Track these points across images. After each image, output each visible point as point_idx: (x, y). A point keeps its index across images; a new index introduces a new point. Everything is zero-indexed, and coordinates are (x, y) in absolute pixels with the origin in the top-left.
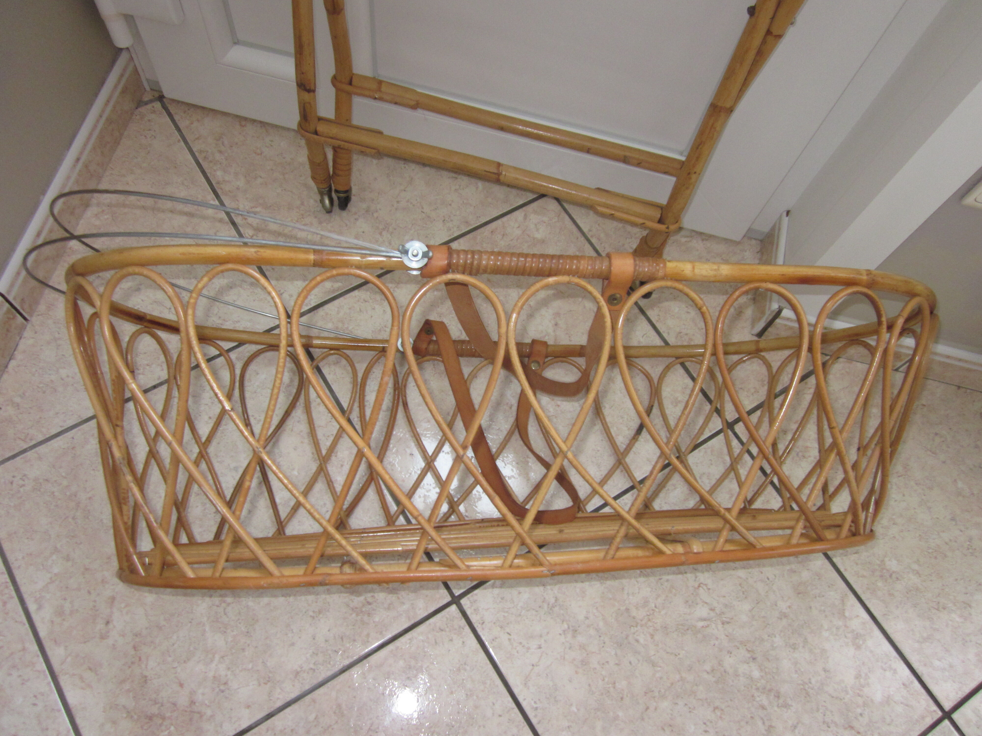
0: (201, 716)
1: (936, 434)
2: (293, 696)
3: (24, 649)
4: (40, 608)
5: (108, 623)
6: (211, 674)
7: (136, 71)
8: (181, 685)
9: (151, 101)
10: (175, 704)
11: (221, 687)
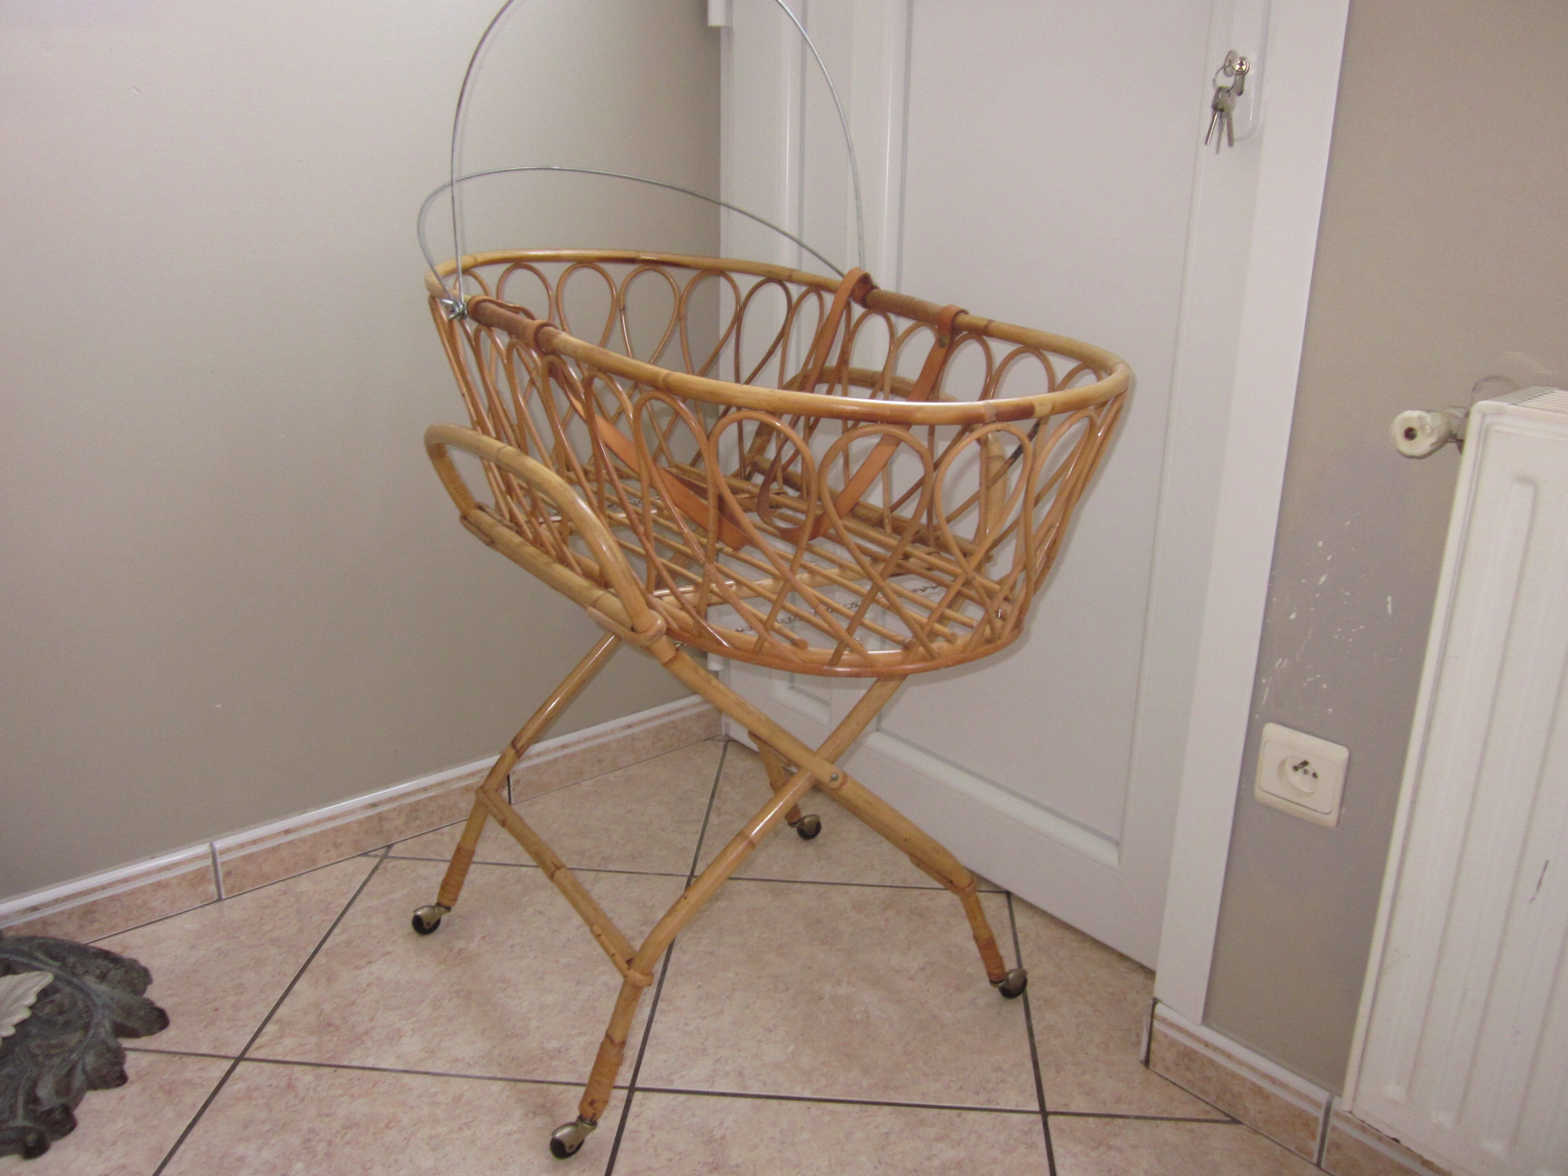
0: (361, 1044)
2: (436, 1071)
4: (342, 933)
5: (369, 963)
6: (398, 1026)
8: (371, 1020)
10: (354, 1027)
11: (396, 1036)
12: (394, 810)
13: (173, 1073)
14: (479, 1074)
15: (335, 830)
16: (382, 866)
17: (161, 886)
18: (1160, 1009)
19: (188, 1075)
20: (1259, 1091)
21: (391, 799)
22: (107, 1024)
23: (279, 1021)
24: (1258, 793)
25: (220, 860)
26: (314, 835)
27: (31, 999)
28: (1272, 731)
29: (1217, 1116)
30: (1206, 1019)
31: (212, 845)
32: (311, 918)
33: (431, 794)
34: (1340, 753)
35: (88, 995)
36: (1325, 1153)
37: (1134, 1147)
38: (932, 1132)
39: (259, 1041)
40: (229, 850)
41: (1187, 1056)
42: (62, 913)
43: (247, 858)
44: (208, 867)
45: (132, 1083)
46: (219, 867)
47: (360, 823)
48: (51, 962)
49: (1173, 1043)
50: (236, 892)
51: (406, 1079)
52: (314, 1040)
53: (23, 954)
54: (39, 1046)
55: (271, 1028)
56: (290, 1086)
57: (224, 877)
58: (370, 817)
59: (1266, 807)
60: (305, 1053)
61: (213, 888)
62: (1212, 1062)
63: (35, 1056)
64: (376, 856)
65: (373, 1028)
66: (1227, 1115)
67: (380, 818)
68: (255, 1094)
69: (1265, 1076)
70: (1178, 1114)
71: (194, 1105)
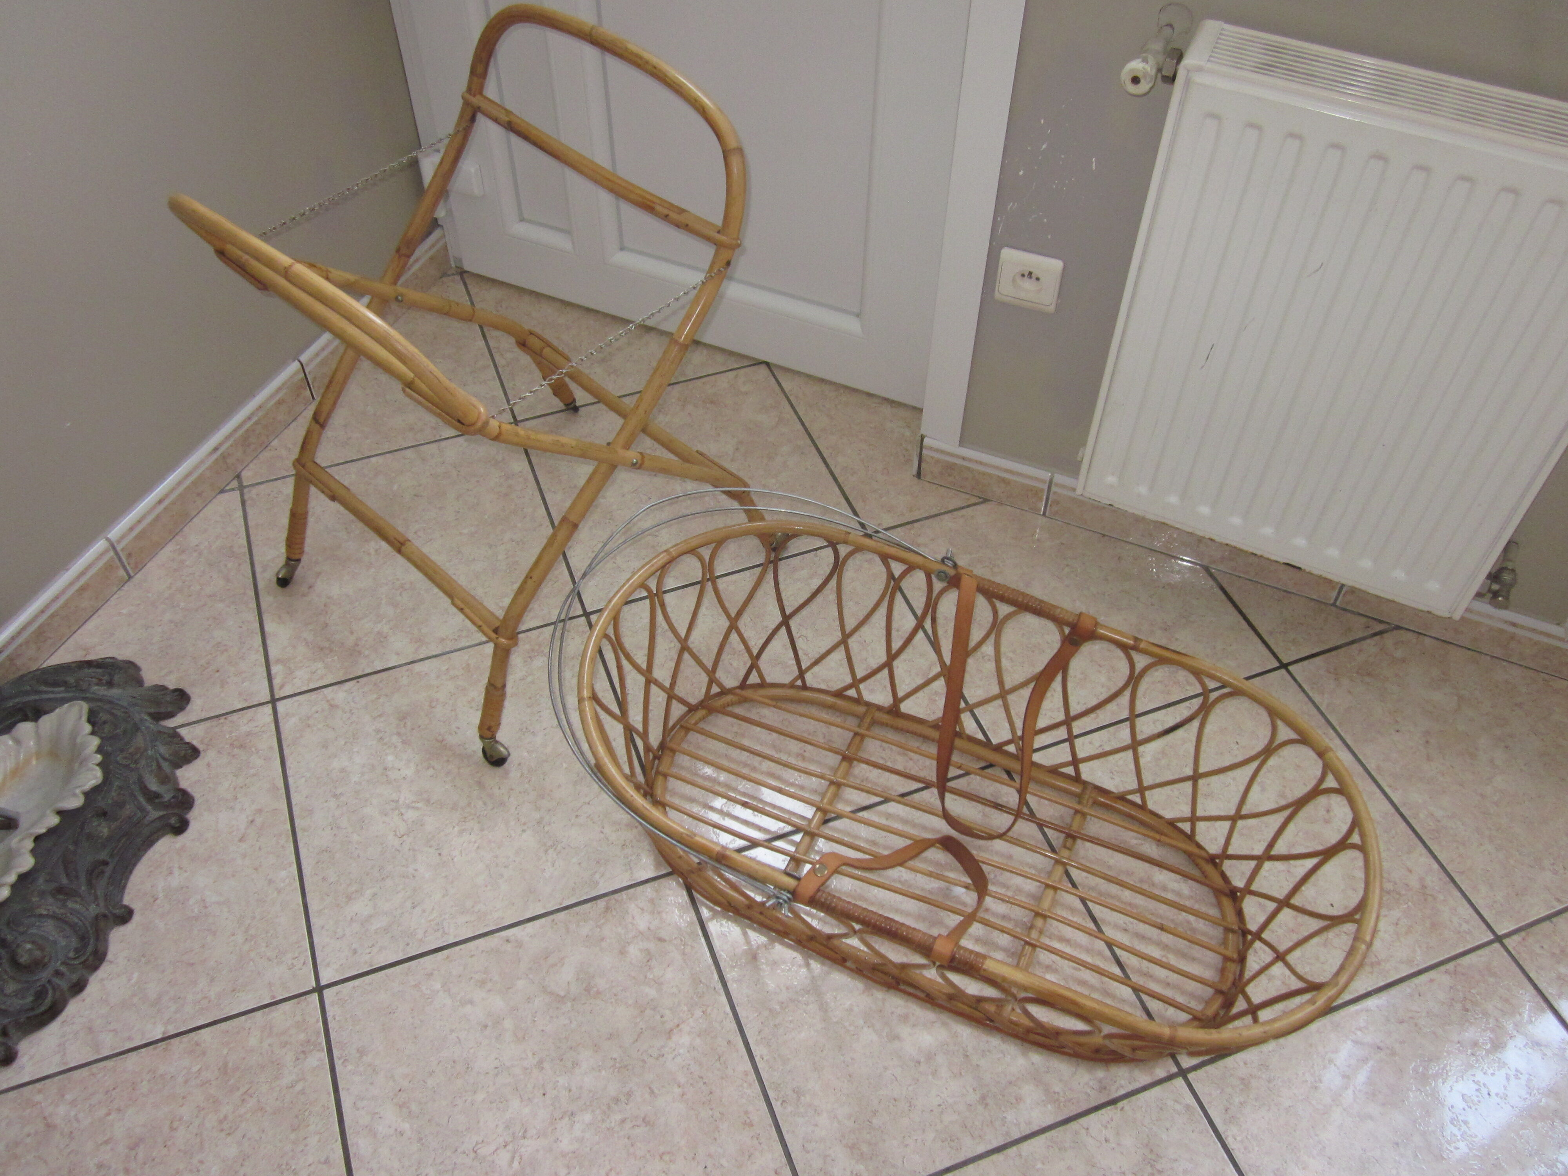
0: (359, 654)
1: (1068, 565)
2: (434, 653)
3: (244, 594)
4: (264, 571)
6: (376, 630)
7: (445, 248)
8: (352, 633)
9: (453, 274)
10: (343, 644)
11: (381, 639)
12: (231, 446)
13: (231, 732)
14: (467, 644)
15: (194, 483)
16: (246, 497)
17: (83, 589)
18: (926, 441)
19: (244, 729)
20: (1003, 480)
21: (227, 438)
22: (147, 717)
23: (278, 661)
24: (997, 295)
25: (119, 548)
26: (181, 495)
27: (88, 728)
28: (1008, 254)
29: (974, 500)
30: (962, 443)
31: (108, 540)
32: (226, 566)
33: (255, 419)
34: (1056, 265)
35: (110, 702)
36: (1048, 508)
37: (933, 540)
38: (804, 573)
39: (277, 682)
40: (123, 537)
41: (949, 468)
42: (21, 645)
43: (138, 537)
44: (112, 558)
45: (205, 751)
46: (121, 553)
47: (210, 468)
48: (56, 689)
49: (938, 461)
50: (139, 566)
51: (417, 667)
52: (320, 665)
53: (27, 693)
54: (125, 758)
55: (275, 669)
56: (333, 707)
57: (127, 559)
58: (217, 459)
59: (1003, 304)
60: (322, 678)
61: (122, 573)
62: (968, 469)
63: (127, 766)
64: (233, 489)
65: (359, 639)
66: (980, 498)
67: (224, 457)
68: (311, 722)
69: (1006, 471)
70: (951, 508)
71: (271, 748)
